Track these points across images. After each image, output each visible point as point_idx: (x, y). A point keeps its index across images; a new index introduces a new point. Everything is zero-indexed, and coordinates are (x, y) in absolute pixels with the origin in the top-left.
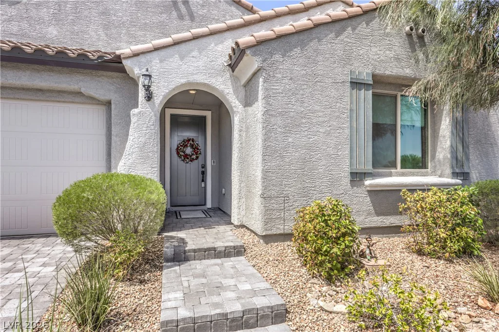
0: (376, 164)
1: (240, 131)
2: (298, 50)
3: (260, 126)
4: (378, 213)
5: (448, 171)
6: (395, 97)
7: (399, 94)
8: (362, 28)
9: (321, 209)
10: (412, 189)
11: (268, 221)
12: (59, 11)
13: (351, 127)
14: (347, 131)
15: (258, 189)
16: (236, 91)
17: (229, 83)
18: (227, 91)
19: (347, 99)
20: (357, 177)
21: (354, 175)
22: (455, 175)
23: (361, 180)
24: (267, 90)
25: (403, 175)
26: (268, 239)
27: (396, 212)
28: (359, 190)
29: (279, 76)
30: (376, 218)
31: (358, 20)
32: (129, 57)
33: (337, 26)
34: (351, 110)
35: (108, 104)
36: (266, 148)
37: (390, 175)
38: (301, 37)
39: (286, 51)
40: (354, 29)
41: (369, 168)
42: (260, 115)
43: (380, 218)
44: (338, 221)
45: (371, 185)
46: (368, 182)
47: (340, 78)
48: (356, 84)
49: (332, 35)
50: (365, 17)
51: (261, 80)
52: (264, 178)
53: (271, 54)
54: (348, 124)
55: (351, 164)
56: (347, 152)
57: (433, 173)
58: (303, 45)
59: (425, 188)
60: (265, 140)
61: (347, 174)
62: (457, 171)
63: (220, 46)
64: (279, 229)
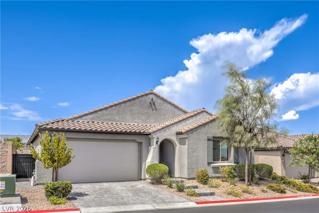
0: (214, 160)
1: (178, 151)
2: (195, 132)
3: (186, 152)
4: (214, 173)
5: (233, 162)
6: (219, 141)
7: (220, 140)
8: (210, 125)
9: (202, 170)
10: (222, 166)
11: (189, 175)
12: (119, 111)
13: (208, 151)
14: (207, 152)
15: (186, 167)
16: (177, 140)
17: (176, 138)
18: (175, 140)
19: (207, 144)
20: (209, 164)
21: (208, 163)
22: (235, 163)
23: (210, 164)
24: (188, 143)
25: (221, 163)
26: (189, 179)
27: (218, 173)
28: (210, 167)
29: (191, 139)
30: (214, 174)
31: (209, 123)
32: (152, 133)
33: (204, 125)
34: (208, 147)
35: (141, 143)
36: (188, 157)
37: (218, 163)
38: (196, 129)
39: (192, 133)
40: (208, 125)
41: (212, 161)
42: (187, 149)
43: (215, 174)
44: (205, 173)
45: (213, 166)
46: (212, 165)
47: (205, 139)
48: (209, 140)
49: (203, 128)
50: (211, 122)
51: (187, 140)
52: (188, 164)
53: (189, 134)
54: (207, 150)
55: (208, 160)
56: (207, 157)
57: (230, 162)
58: (196, 131)
59: (224, 166)
60: (188, 155)
61: (207, 163)
62: (236, 162)
63: (173, 128)
64: (192, 177)
